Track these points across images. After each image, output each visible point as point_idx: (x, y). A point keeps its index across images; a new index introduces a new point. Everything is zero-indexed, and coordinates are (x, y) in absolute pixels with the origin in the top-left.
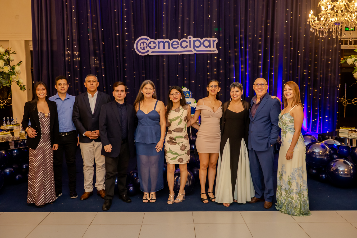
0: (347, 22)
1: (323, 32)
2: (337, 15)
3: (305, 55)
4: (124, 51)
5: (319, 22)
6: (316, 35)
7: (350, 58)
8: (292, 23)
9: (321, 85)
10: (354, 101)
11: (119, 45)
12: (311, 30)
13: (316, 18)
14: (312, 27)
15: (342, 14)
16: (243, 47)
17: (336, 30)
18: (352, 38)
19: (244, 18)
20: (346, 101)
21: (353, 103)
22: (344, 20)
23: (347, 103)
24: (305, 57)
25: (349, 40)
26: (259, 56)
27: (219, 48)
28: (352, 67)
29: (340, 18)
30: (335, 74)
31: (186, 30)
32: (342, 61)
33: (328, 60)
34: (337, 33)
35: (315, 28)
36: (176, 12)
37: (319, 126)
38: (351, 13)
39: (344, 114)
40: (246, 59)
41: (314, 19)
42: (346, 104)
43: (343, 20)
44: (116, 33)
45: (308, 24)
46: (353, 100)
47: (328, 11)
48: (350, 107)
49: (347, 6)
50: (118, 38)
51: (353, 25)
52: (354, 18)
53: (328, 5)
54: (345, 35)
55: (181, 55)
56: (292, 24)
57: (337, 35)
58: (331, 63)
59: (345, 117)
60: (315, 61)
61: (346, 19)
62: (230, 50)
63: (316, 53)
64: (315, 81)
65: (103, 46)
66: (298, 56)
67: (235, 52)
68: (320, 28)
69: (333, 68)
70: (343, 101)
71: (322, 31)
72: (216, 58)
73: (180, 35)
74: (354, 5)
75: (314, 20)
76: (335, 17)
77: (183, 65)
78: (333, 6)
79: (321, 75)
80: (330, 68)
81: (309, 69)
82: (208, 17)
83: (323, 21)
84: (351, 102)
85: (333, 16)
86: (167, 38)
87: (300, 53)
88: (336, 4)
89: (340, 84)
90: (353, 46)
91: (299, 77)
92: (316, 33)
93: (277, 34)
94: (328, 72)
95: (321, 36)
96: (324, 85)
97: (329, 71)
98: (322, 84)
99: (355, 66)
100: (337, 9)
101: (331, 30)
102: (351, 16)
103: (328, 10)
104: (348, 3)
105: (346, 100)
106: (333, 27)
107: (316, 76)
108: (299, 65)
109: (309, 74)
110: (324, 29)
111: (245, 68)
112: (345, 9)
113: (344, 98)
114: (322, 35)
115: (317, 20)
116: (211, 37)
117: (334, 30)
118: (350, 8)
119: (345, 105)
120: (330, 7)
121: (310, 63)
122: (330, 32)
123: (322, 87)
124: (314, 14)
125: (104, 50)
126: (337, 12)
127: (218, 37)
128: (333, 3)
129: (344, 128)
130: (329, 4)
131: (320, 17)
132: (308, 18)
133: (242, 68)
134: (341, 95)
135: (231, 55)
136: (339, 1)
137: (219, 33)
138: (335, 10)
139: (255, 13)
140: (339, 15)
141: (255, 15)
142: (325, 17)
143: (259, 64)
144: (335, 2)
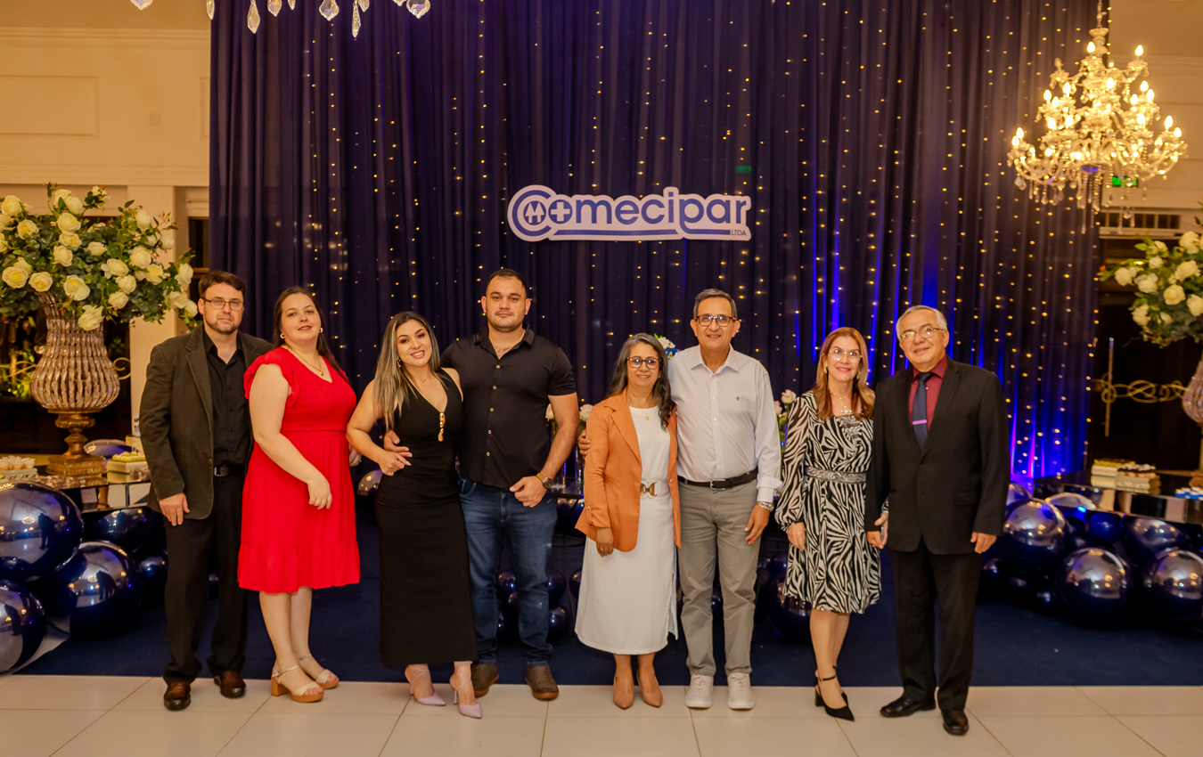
0: (1117, 166)
1: (1051, 191)
2: (1089, 146)
3: (1000, 252)
4: (475, 225)
5: (1039, 160)
6: (1031, 197)
7: (1126, 266)
8: (963, 161)
9: (1044, 340)
10: (1135, 389)
11: (463, 210)
12: (1018, 182)
13: (1032, 150)
14: (1021, 176)
15: (1105, 141)
16: (822, 226)
17: (1088, 186)
18: (1131, 208)
19: (828, 141)
20: (1112, 390)
21: (1130, 394)
22: (1109, 159)
23: (1115, 396)
24: (998, 259)
25: (1121, 212)
26: (869, 252)
27: (755, 226)
28: (1131, 292)
29: (1098, 155)
30: (1082, 310)
31: (658, 171)
32: (1103, 275)
33: (1063, 269)
34: (1090, 196)
35: (1028, 178)
36: (630, 116)
37: (1036, 458)
38: (1129, 141)
39: (1104, 427)
40: (830, 259)
41: (1026, 152)
42: (1112, 397)
43: (1105, 158)
44: (453, 174)
45: (1009, 164)
46: (1130, 387)
47: (1066, 132)
48: (1122, 405)
49: (1116, 121)
50: (458, 187)
51: (1133, 174)
52: (1136, 155)
53: (1065, 115)
54: (1112, 200)
55: (643, 242)
56: (964, 163)
57: (1090, 201)
58: (1072, 279)
59: (1107, 434)
60: (1027, 271)
61: (1114, 155)
62: (785, 232)
63: (1029, 249)
64: (1027, 328)
65: (417, 210)
66: (980, 254)
67: (802, 238)
69: (1077, 292)
70: (1103, 390)
71: (1049, 187)
72: (744, 252)
73: (640, 185)
74: (1135, 118)
75: (1026, 154)
76: (1085, 149)
77: (648, 273)
78: (1078, 118)
79: (1043, 312)
80: (1068, 293)
81: (1009, 292)
82: (726, 135)
83: (1051, 158)
84: (1124, 391)
85: (1080, 147)
86: (602, 191)
87: (985, 246)
88: (1087, 114)
89: (1096, 340)
90: (1133, 232)
91: (981, 317)
92: (1031, 193)
93: (922, 191)
94: (1062, 303)
95: (1044, 202)
96: (1051, 340)
97: (1065, 300)
98: (1048, 337)
99: (1138, 291)
100: (1089, 127)
101: (1073, 186)
102: (1127, 150)
103: (1064, 129)
104: (1120, 112)
106: (1079, 178)
107: (1028, 315)
108: (983, 280)
109: (1010, 308)
110: (1054, 182)
111: (829, 286)
112: (1112, 127)
113: (1106, 379)
114: (1049, 197)
115: (1036, 156)
116: (732, 193)
117: (1080, 185)
118: (1124, 127)
119: (1108, 402)
120: (1070, 122)
121: (1013, 275)
122: (1068, 191)
123: (1047, 345)
124: (1026, 140)
125: (417, 223)
126: (1089, 135)
127: (750, 192)
128: (1078, 111)
129: (1107, 463)
130: (1069, 113)
131: (1042, 147)
132: (1010, 149)
133: (818, 285)
134: (1099, 369)
135: (789, 246)
136: (1096, 104)
137: (755, 182)
138: (1085, 131)
139: (859, 130)
140: (1097, 144)
141: (858, 134)
142: (1057, 149)
143: (867, 276)
144: (1085, 108)
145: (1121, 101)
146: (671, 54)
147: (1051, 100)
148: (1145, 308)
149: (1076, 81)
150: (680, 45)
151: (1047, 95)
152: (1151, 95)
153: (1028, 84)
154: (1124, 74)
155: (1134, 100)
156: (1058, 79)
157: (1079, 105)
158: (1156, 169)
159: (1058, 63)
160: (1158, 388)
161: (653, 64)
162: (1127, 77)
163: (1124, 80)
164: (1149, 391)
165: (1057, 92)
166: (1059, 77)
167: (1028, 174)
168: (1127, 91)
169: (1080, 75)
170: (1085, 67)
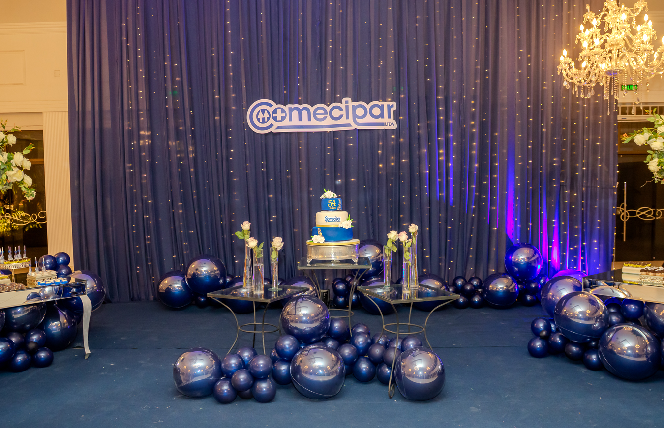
0: (629, 71)
1: (586, 90)
2: (611, 58)
3: (555, 131)
4: (228, 126)
5: (578, 70)
6: (573, 94)
7: (641, 133)
8: (529, 74)
9: (584, 184)
10: (639, 213)
11: (220, 116)
12: (565, 84)
13: (573, 64)
14: (566, 80)
15: (621, 55)
16: (442, 118)
17: (610, 85)
19: (443, 65)
20: (626, 213)
21: (638, 216)
22: (624, 67)
23: (629, 217)
24: (553, 135)
26: (472, 134)
27: (400, 120)
28: (645, 151)
29: (616, 64)
30: (608, 165)
31: (340, 88)
32: (626, 140)
33: (596, 140)
34: (612, 90)
35: (570, 81)
36: (321, 55)
37: (582, 258)
38: (637, 54)
39: (623, 235)
40: (447, 140)
41: (569, 64)
42: (627, 218)
43: (623, 65)
44: (214, 95)
45: (559, 73)
46: (637, 211)
47: (595, 49)
48: (633, 222)
49: (628, 41)
50: (217, 103)
52: (642, 63)
53: (594, 40)
55: (330, 131)
56: (530, 76)
57: (612, 94)
58: (602, 146)
59: (624, 240)
60: (572, 141)
61: (627, 64)
62: (418, 123)
63: (573, 128)
64: (573, 179)
65: (192, 117)
66: (542, 132)
67: (428, 126)
68: (580, 82)
69: (604, 154)
70: (621, 213)
71: (584, 86)
72: (393, 136)
73: (328, 97)
74: (640, 38)
75: (569, 66)
77: (335, 150)
78: (602, 41)
79: (583, 167)
80: (599, 154)
81: (561, 155)
82: (379, 64)
83: (585, 69)
84: (634, 213)
85: (604, 59)
86: (305, 102)
87: (545, 127)
88: (608, 38)
89: (618, 183)
91: (544, 171)
92: (573, 91)
93: (503, 96)
94: (595, 161)
95: (582, 96)
96: (589, 184)
97: (597, 159)
98: (587, 183)
100: (610, 46)
101: (601, 84)
102: (636, 60)
103: (594, 47)
104: (631, 36)
105: (627, 210)
106: (604, 81)
107: (574, 169)
108: (544, 148)
109: (562, 165)
110: (588, 83)
111: (447, 155)
112: (625, 46)
113: (623, 207)
114: (585, 94)
115: (575, 67)
116: (385, 100)
117: (605, 84)
118: (633, 46)
119: (625, 220)
120: (597, 42)
121: (564, 145)
122: (599, 88)
123: (587, 187)
124: (569, 57)
125: (193, 125)
126: (610, 51)
127: (397, 99)
128: (603, 36)
129: (632, 265)
130: (596, 38)
131: (579, 60)
132: (558, 64)
133: (440, 155)
134: (619, 201)
135: (421, 131)
136: (614, 31)
137: (399, 93)
138: (608, 48)
139: (462, 57)
140: (615, 57)
141: (462, 60)
142: (589, 61)
143: (471, 148)
144: (606, 34)
145: (631, 27)
146: (344, 16)
147: (584, 31)
148: (656, 160)
149: (600, 18)
150: (350, 10)
151: (582, 27)
152: (650, 24)
153: (568, 25)
154: (632, 11)
155: (639, 28)
156: (588, 17)
157: (602, 33)
158: (655, 71)
159: (588, 7)
160: (655, 212)
161: (333, 23)
162: (634, 13)
163: (632, 14)
164: (649, 213)
165: (588, 25)
166: (589, 15)
167: (571, 78)
168: (634, 22)
169: (603, 13)
170: (606, 7)
